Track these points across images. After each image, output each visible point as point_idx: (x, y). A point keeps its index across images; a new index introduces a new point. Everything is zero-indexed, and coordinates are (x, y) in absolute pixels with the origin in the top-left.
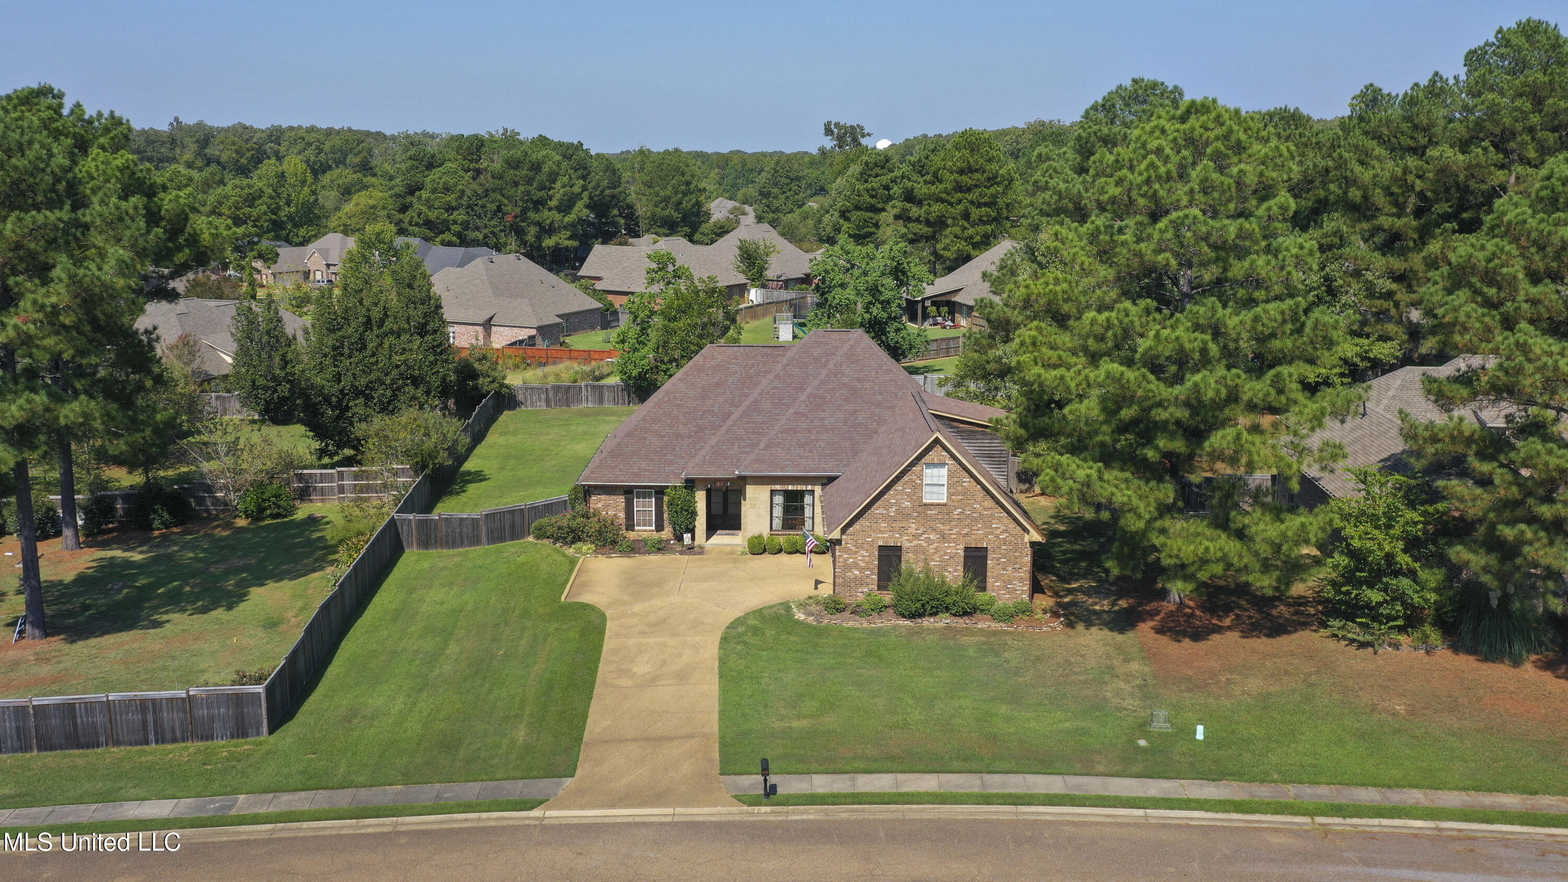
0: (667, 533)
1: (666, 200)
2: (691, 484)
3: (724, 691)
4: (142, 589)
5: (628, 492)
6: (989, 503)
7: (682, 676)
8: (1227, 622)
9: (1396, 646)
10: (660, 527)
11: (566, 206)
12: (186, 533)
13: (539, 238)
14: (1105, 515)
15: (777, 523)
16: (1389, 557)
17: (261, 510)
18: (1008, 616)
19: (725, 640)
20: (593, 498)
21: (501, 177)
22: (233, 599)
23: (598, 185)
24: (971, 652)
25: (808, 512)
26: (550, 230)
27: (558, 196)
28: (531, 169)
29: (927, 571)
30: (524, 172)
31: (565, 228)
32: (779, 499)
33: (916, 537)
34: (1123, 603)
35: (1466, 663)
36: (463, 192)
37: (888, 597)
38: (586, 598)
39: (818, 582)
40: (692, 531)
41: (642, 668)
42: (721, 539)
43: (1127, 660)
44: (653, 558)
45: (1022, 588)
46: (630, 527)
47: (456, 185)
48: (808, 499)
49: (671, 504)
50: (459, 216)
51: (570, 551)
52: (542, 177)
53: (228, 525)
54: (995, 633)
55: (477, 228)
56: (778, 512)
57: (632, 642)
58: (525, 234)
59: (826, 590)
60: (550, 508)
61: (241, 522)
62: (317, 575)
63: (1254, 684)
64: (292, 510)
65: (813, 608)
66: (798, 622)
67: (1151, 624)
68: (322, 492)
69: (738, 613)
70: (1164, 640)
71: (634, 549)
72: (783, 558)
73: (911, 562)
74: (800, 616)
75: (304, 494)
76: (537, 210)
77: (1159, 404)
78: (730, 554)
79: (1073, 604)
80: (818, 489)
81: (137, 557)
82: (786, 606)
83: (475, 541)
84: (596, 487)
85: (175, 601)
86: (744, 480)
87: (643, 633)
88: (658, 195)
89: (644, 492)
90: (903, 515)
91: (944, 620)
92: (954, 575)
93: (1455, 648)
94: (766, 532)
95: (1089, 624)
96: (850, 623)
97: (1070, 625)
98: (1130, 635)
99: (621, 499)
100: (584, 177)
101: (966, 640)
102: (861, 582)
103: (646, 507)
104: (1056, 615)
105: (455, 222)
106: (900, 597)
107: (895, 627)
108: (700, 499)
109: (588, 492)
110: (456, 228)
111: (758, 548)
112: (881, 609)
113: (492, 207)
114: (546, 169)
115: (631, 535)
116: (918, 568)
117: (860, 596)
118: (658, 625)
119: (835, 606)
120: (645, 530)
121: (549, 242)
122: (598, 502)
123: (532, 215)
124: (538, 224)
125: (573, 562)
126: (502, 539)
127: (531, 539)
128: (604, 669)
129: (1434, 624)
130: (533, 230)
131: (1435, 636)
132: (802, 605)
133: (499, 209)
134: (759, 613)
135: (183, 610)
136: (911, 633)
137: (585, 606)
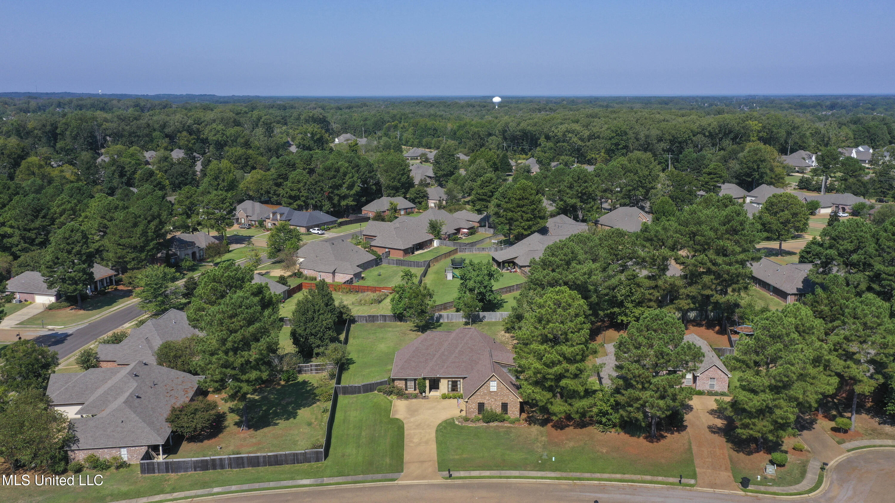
0: (417, 391)
1: (394, 178)
2: (424, 379)
3: (438, 447)
4: (265, 410)
5: (406, 380)
6: (508, 391)
7: (427, 442)
8: (571, 423)
9: (611, 432)
10: (415, 390)
11: (351, 187)
12: (267, 387)
13: (339, 201)
14: (534, 402)
15: (450, 389)
16: (607, 411)
17: (289, 379)
18: (513, 422)
19: (437, 431)
20: (395, 382)
21: (322, 176)
22: (293, 415)
23: (364, 174)
24: (502, 434)
25: (459, 386)
26: (345, 197)
27: (347, 183)
28: (335, 171)
29: (491, 409)
30: (333, 173)
31: (351, 196)
32: (450, 383)
33: (488, 400)
34: (546, 416)
35: (627, 436)
36: (306, 183)
37: (480, 416)
38: (397, 416)
39: (461, 411)
40: (425, 392)
41: (416, 440)
42: (434, 393)
43: (542, 437)
44: (414, 400)
45: (517, 413)
46: (406, 390)
47: (303, 180)
48: (458, 383)
49: (419, 384)
50: (304, 193)
51: (390, 398)
52: (340, 174)
53: (279, 384)
54: (509, 427)
55: (313, 199)
56: (450, 386)
57: (412, 432)
58: (333, 200)
59: (464, 414)
60: (381, 383)
61: (283, 383)
62: (315, 405)
63: (571, 444)
64: (296, 378)
65: (461, 420)
66: (456, 425)
67: (551, 424)
68: (305, 371)
69: (440, 422)
70: (553, 429)
71: (408, 397)
72: (451, 400)
73: (487, 407)
74: (457, 423)
75: (300, 372)
76: (338, 189)
77: (548, 374)
78: (436, 398)
79: (532, 416)
80: (461, 380)
81: (257, 398)
82: (453, 419)
83: (359, 392)
84: (396, 379)
85: (277, 415)
86: (441, 378)
87: (414, 429)
88: (390, 176)
89: (411, 380)
90: (485, 394)
91: (496, 424)
92: (499, 410)
93: (626, 433)
94: (446, 392)
95: (535, 424)
96: (471, 425)
97: (530, 424)
98: (545, 427)
99: (404, 382)
100: (357, 171)
101: (501, 430)
102: (473, 412)
103: (411, 384)
104: (526, 421)
105: (302, 196)
106: (484, 417)
107: (482, 426)
108: (427, 383)
109: (394, 380)
110: (303, 199)
111: (444, 397)
112: (478, 420)
113: (319, 189)
114: (342, 171)
115: (407, 392)
116: (489, 409)
117: (473, 416)
118: (418, 426)
119: (466, 419)
120: (411, 391)
121: (343, 203)
122: (397, 383)
123: (336, 192)
124: (338, 195)
125: (391, 402)
126: (367, 392)
127: (376, 392)
128: (406, 440)
129: (620, 427)
130: (336, 199)
131: (619, 430)
132: (457, 419)
133: (322, 190)
134: (445, 421)
135: (281, 419)
136: (487, 427)
137: (397, 419)
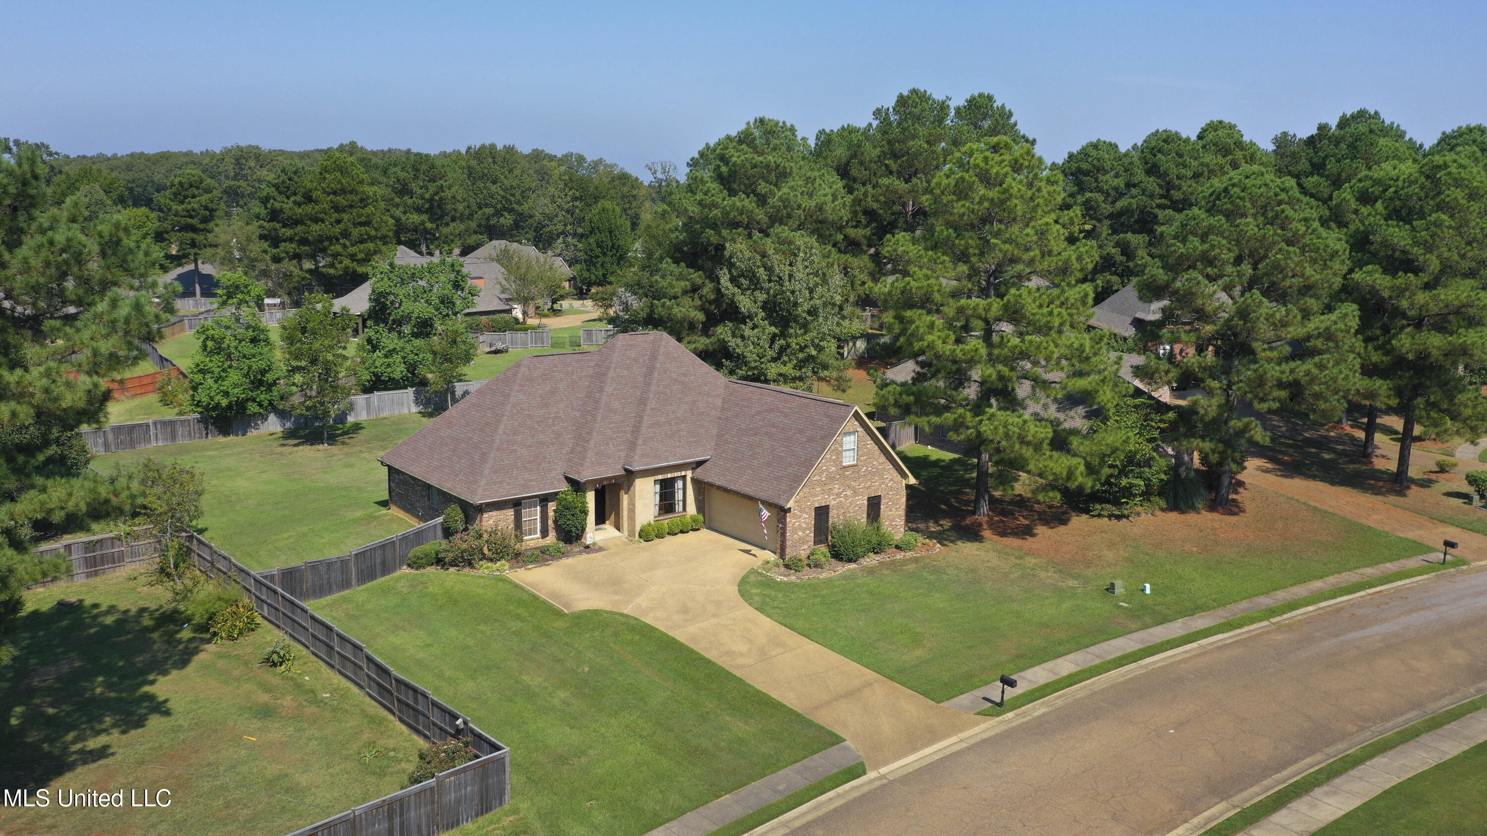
0: (551, 538)
2: (578, 487)
5: (517, 504)
6: (883, 459)
7: (777, 644)
10: (545, 533)
15: (657, 510)
20: (485, 515)
24: (928, 576)
29: (846, 522)
32: (658, 488)
33: (838, 495)
38: (582, 606)
40: (581, 532)
41: (738, 647)
42: (600, 534)
45: (901, 523)
46: (519, 538)
48: (679, 484)
49: (558, 511)
51: (481, 572)
56: (657, 499)
57: (693, 629)
65: (778, 570)
73: (835, 518)
74: (781, 578)
80: (689, 474)
82: (757, 573)
83: (344, 584)
84: (487, 504)
87: (688, 620)
89: (531, 502)
90: (831, 478)
92: (861, 522)
94: (650, 519)
96: (822, 574)
99: (510, 513)
101: (908, 568)
102: (803, 541)
103: (532, 516)
108: (590, 500)
109: (481, 510)
115: (521, 544)
116: (839, 521)
117: (803, 553)
120: (532, 539)
122: (489, 520)
125: (503, 580)
126: (373, 577)
127: (403, 571)
132: (769, 570)
